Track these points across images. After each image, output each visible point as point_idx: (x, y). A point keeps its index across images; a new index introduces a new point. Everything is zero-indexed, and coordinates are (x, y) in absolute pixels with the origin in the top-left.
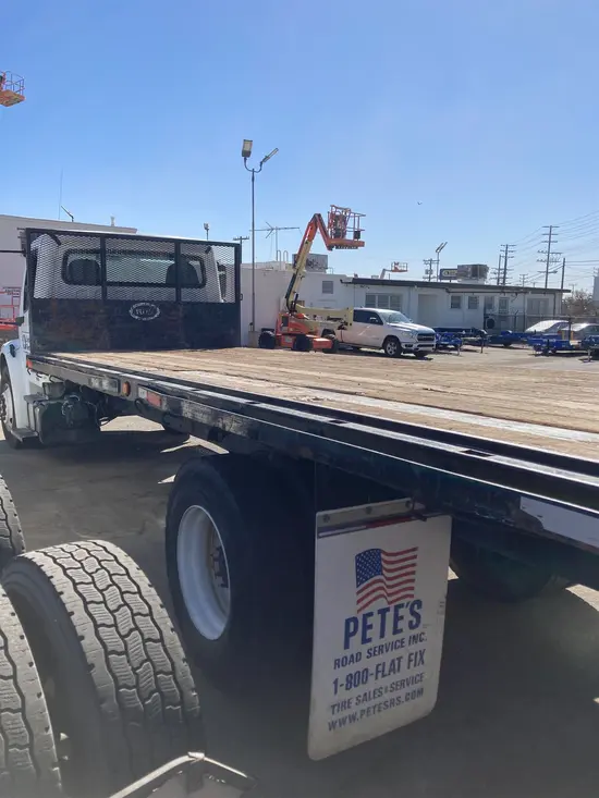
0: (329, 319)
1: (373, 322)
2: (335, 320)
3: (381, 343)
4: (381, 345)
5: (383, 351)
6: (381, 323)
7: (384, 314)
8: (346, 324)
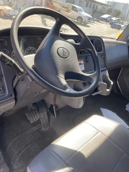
0: (63, 7)
1: (75, 10)
2: (65, 8)
3: (76, 18)
4: (76, 19)
5: (76, 21)
6: (77, 11)
7: (78, 8)
8: (69, 10)
